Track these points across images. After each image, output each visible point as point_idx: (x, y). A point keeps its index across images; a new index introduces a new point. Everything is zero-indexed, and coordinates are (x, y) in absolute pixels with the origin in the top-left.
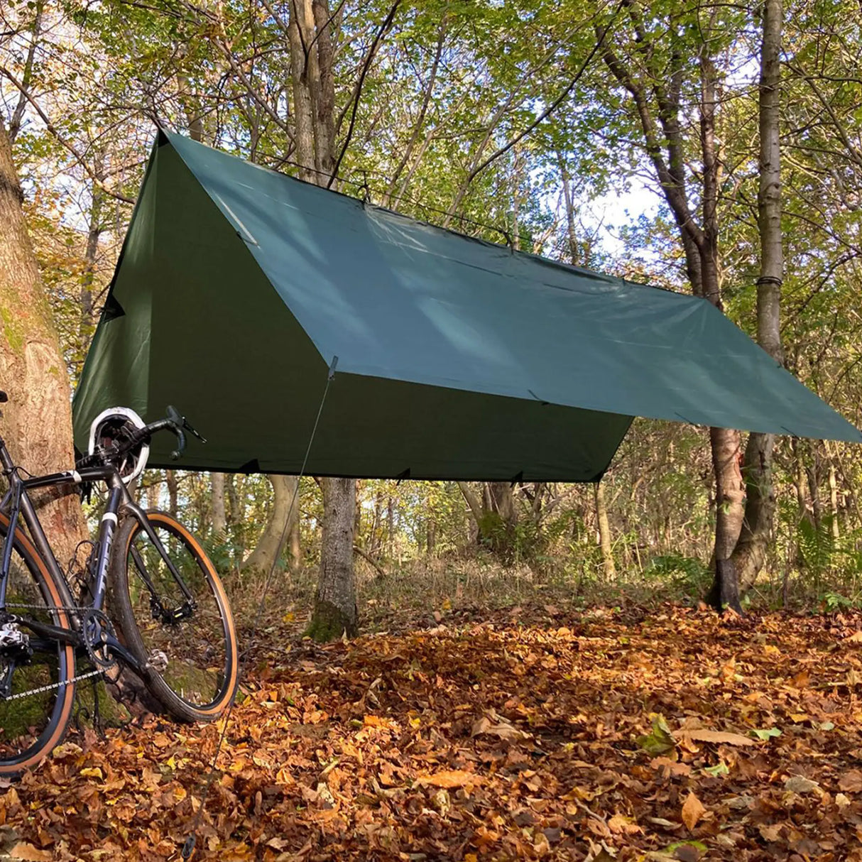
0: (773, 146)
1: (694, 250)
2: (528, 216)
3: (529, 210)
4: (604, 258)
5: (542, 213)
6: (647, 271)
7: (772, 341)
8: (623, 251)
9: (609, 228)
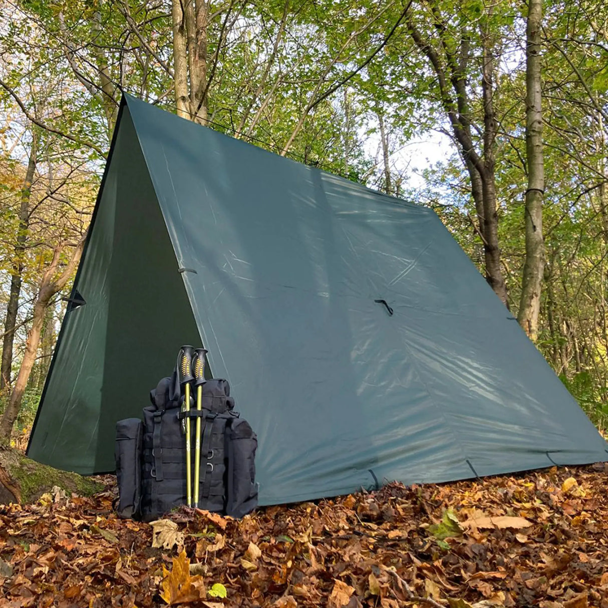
0: (537, 94)
1: (477, 177)
2: (356, 162)
3: (356, 157)
4: (410, 193)
5: (366, 160)
6: (442, 202)
7: (536, 237)
8: (424, 187)
9: (415, 170)
